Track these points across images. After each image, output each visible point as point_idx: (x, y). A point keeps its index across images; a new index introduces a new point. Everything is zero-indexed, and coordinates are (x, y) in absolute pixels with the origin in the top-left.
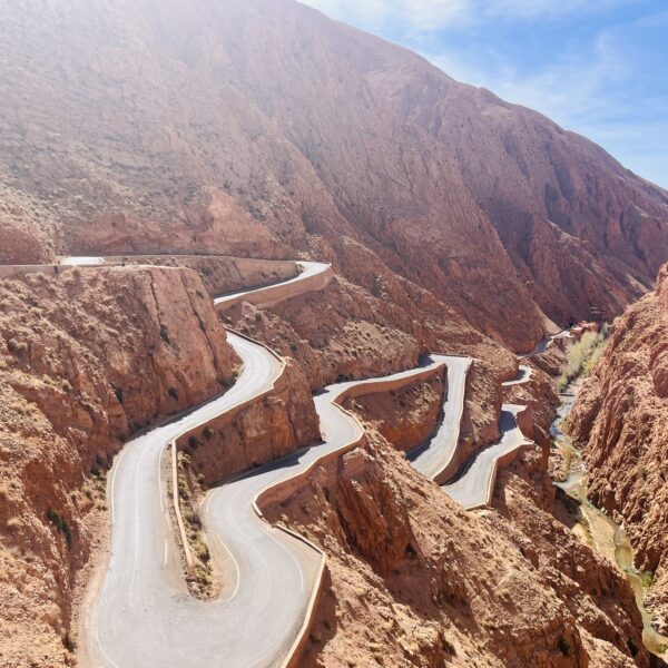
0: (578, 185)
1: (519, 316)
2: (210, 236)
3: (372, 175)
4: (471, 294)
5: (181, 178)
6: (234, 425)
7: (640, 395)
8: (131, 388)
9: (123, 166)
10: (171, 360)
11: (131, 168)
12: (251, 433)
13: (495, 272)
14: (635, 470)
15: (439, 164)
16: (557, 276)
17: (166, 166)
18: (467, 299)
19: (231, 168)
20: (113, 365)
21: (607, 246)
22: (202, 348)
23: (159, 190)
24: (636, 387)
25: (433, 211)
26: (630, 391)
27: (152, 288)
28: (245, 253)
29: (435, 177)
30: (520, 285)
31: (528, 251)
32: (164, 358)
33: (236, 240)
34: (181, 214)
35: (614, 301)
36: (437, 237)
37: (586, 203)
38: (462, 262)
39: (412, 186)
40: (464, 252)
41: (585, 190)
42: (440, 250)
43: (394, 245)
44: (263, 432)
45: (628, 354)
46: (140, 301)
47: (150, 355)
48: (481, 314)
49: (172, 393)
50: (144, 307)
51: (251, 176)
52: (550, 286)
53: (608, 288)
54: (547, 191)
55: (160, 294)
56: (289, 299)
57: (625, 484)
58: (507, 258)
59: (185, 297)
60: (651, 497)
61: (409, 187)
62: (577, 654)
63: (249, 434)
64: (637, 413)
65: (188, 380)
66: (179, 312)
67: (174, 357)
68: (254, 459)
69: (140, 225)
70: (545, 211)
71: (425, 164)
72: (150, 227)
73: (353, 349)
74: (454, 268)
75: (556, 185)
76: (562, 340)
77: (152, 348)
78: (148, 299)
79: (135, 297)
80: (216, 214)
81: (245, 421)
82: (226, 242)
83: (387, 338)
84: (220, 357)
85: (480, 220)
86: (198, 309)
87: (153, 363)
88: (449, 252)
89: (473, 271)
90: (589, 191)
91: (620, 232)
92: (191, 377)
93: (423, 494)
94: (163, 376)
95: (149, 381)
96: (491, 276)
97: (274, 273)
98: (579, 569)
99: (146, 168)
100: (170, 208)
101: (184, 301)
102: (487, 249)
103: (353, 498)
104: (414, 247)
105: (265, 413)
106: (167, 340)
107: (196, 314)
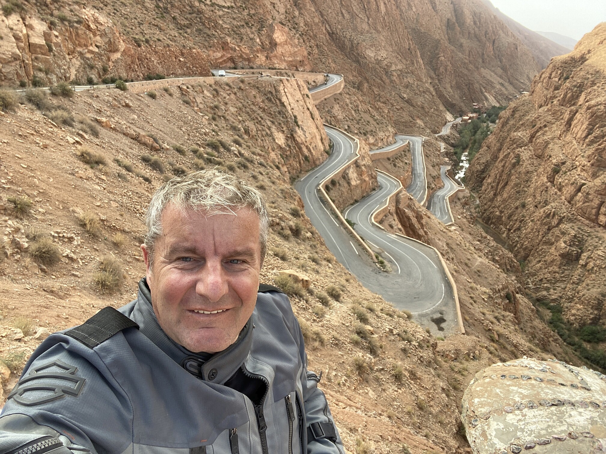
0: (469, 20)
1: (433, 110)
2: (275, 56)
3: (344, 11)
4: (405, 96)
5: (254, 15)
6: (344, 177)
7: (524, 158)
8: (287, 155)
9: (218, 5)
10: (303, 138)
11: (224, 7)
12: (353, 183)
13: (418, 80)
14: (518, 203)
15: (385, 3)
16: (454, 83)
17: (244, 5)
18: (403, 98)
19: (274, 7)
20: (277, 141)
21: (483, 62)
22: (315, 131)
23: (243, 23)
24: (522, 154)
25: (382, 38)
26: (518, 156)
27: (285, 92)
28: (295, 68)
29: (383, 13)
30: (432, 89)
31: (437, 65)
32: (299, 137)
33: (290, 59)
34: (258, 40)
35: (487, 99)
36: (385, 56)
37: (473, 32)
38: (399, 73)
39: (369, 20)
40: (399, 67)
41: (472, 23)
42: (386, 65)
43: (358, 62)
44: (358, 182)
45: (515, 134)
46: (280, 100)
47: (292, 135)
48: (411, 108)
49: (306, 158)
50: (283, 104)
51: (286, 12)
52: (450, 89)
53: (484, 91)
54: (448, 23)
55: (289, 97)
56: (325, 99)
57: (510, 212)
58: (424, 71)
59: (302, 98)
60: (527, 218)
61: (366, 20)
62: (514, 300)
63: (352, 183)
64: (522, 169)
65: (312, 151)
66: (300, 107)
67: (304, 136)
68: (355, 198)
69: (237, 48)
70: (446, 36)
71: (376, 3)
72: (243, 50)
73: (364, 131)
74: (395, 78)
75: (454, 20)
76: (457, 125)
77: (292, 131)
78: (284, 99)
79: (277, 98)
80: (278, 40)
81: (349, 175)
82: (285, 60)
83: (378, 124)
84: (323, 136)
85: (409, 44)
86: (308, 104)
87: (294, 140)
88: (391, 66)
89: (405, 80)
90: (475, 23)
91: (492, 52)
92: (313, 148)
93: (429, 217)
94: (300, 149)
95: (294, 151)
96: (416, 83)
97: (314, 82)
98: (497, 258)
99: (232, 7)
100: (252, 36)
101: (301, 101)
102: (413, 63)
103: (406, 219)
104: (371, 63)
105: (357, 171)
106: (298, 126)
107: (308, 109)
